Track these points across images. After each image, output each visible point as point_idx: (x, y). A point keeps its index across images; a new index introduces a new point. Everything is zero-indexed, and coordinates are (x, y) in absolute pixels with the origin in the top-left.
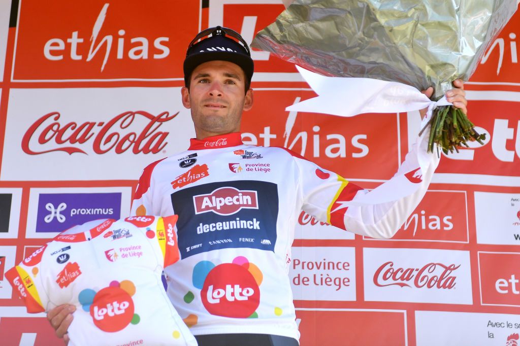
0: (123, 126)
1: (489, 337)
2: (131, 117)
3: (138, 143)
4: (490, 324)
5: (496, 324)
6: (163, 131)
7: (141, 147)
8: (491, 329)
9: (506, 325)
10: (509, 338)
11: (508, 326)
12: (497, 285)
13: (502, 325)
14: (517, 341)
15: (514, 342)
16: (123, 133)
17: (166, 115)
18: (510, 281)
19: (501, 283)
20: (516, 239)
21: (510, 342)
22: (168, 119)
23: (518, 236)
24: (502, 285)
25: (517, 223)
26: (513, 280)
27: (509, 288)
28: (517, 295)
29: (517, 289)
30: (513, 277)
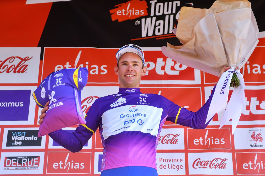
19: (245, 165)
23: (252, 145)
24: (246, 166)
25: (252, 140)
26: (250, 164)
27: (249, 167)
28: (252, 169)
29: (252, 167)
30: (250, 162)
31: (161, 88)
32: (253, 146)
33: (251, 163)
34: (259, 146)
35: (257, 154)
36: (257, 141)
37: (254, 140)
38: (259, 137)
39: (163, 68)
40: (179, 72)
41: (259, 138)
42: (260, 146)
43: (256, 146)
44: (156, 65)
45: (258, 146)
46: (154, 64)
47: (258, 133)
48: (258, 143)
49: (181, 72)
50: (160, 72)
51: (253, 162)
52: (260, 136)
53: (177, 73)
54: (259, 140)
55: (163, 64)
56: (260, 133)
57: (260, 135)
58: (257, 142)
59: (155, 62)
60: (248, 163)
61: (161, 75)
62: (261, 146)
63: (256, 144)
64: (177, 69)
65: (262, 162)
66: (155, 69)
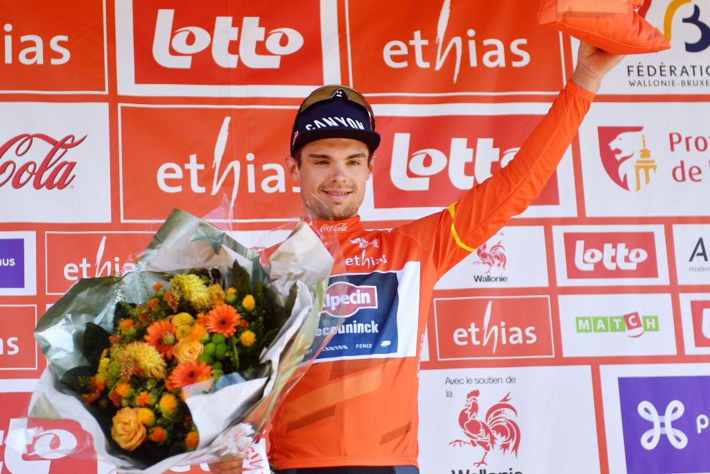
0: (20, 152)
1: (448, 396)
2: (29, 141)
3: (39, 175)
4: (448, 381)
5: (454, 381)
6: (69, 161)
7: (43, 181)
8: (450, 387)
9: (465, 381)
10: (469, 396)
11: (468, 381)
12: (456, 336)
13: (462, 381)
14: (477, 398)
15: (474, 399)
16: (20, 162)
17: (71, 139)
18: (469, 330)
19: (460, 333)
20: (476, 281)
21: (469, 399)
22: (74, 145)
23: (478, 277)
24: (461, 336)
25: (478, 262)
26: (473, 329)
27: (469, 338)
28: (477, 346)
29: (477, 339)
30: (473, 325)
31: (230, 109)
32: (480, 281)
33: (476, 327)
34: (496, 279)
35: (490, 304)
36: (491, 266)
37: (484, 263)
38: (498, 254)
39: (234, 48)
40: (278, 59)
41: (497, 257)
42: (498, 279)
43: (489, 279)
44: (212, 37)
45: (493, 279)
46: (207, 35)
47: (495, 244)
48: (496, 271)
49: (285, 59)
50: (225, 60)
51: (480, 325)
52: (500, 250)
53: (273, 63)
54: (497, 261)
55: (233, 34)
56: (499, 243)
57: (500, 248)
58: (492, 268)
59: (210, 29)
60: (467, 327)
61: (229, 70)
62: (502, 279)
63: (488, 274)
64: (274, 53)
65: (503, 324)
66: (209, 49)
